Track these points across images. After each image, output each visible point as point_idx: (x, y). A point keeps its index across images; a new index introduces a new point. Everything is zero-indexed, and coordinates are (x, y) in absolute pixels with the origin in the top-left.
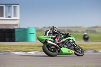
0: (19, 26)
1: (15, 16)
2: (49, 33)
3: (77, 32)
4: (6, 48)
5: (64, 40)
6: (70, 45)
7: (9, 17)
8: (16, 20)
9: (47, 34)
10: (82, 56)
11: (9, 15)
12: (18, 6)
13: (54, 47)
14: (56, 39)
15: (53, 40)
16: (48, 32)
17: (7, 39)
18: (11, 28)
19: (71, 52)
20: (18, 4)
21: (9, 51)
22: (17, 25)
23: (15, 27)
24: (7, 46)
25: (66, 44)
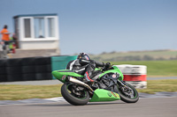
0: (58, 52)
1: (51, 35)
2: (74, 66)
3: (161, 59)
4: (36, 91)
5: (100, 75)
6: (112, 84)
7: (41, 37)
8: (53, 41)
9: (71, 68)
10: (134, 102)
11: (41, 34)
12: (56, 18)
13: (82, 89)
14: (86, 75)
15: (80, 76)
16: (72, 64)
17: (38, 75)
18: (45, 56)
19: (113, 96)
20: (55, 15)
21: (41, 95)
22: (54, 51)
23: (52, 54)
24: (37, 87)
25: (104, 83)
